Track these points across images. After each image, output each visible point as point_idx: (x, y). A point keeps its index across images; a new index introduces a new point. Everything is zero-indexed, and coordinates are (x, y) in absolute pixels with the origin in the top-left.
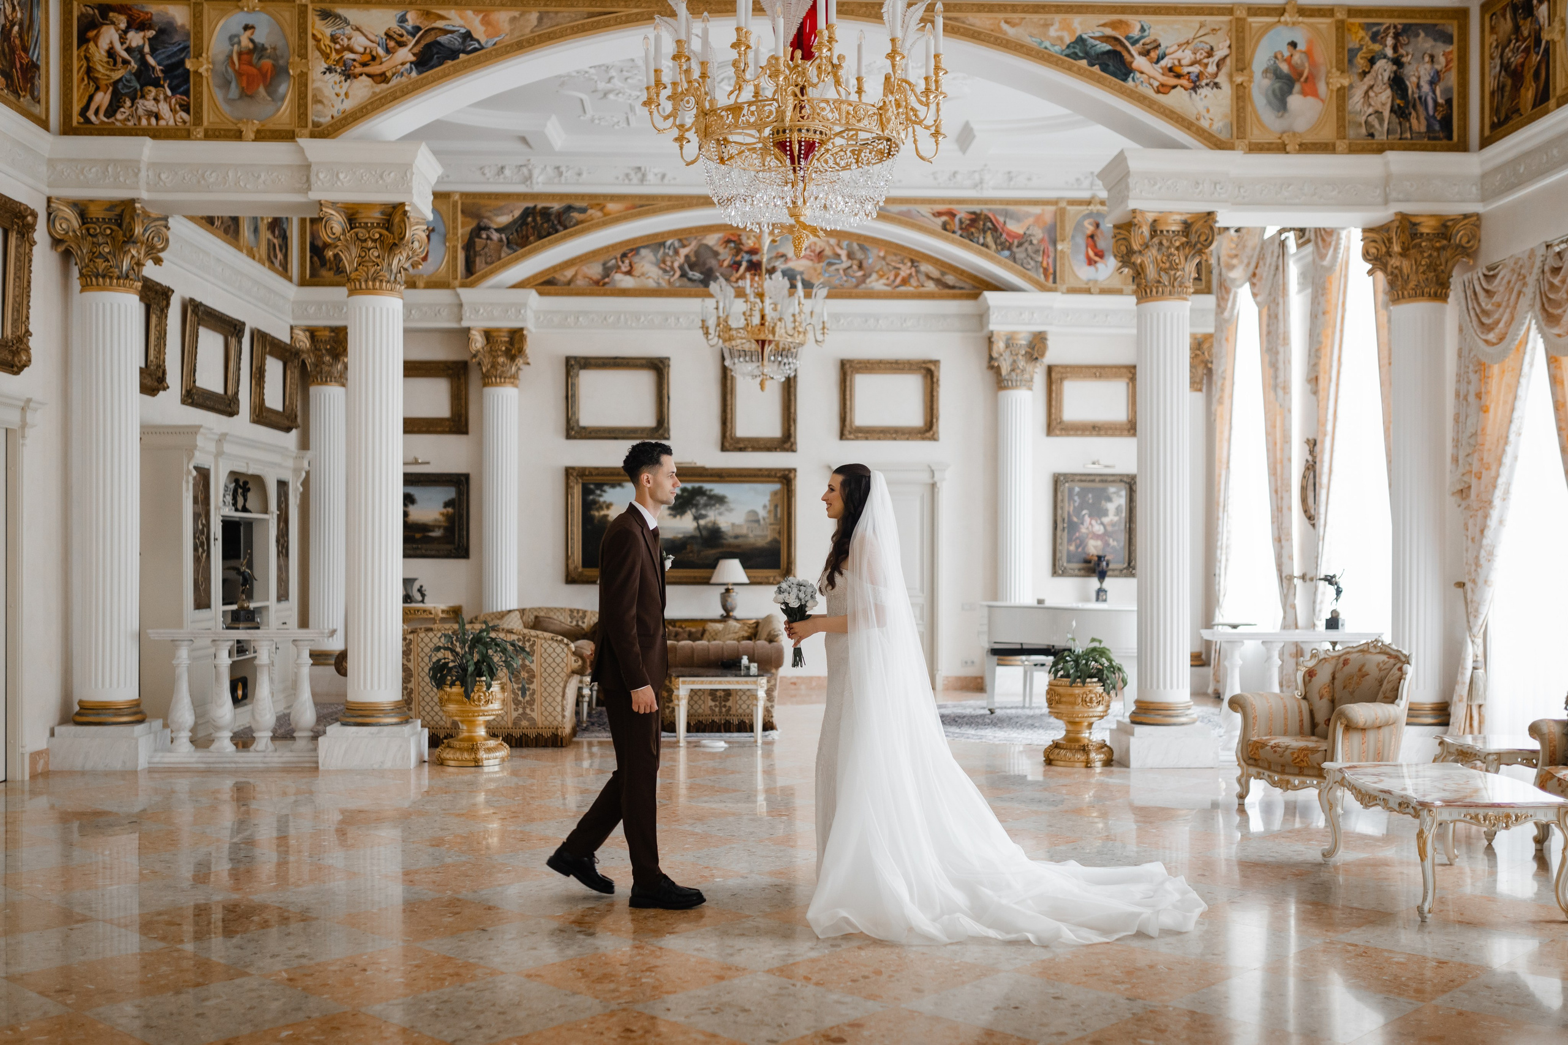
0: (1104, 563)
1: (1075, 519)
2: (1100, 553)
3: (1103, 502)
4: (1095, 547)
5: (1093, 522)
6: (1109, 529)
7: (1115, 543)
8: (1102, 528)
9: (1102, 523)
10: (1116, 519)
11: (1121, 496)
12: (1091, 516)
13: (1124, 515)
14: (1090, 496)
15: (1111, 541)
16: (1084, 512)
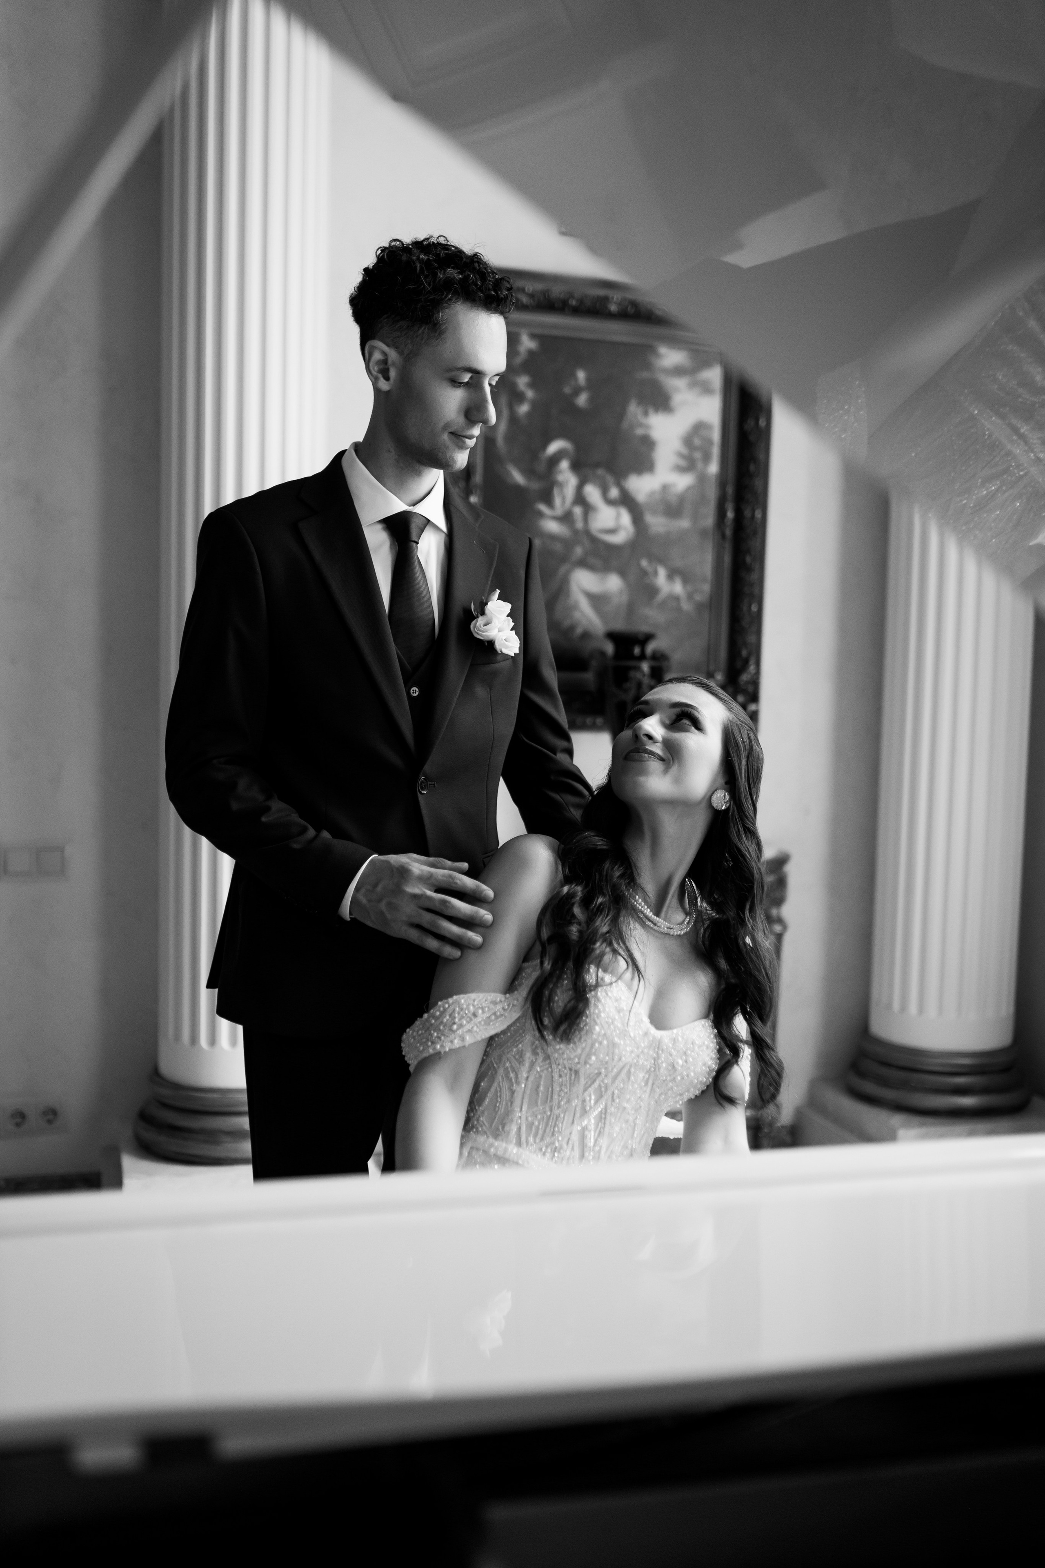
0: (645, 667)
1: (518, 477)
2: (619, 625)
3: (633, 408)
4: (597, 600)
5: (592, 492)
6: (657, 523)
7: (678, 588)
8: (626, 519)
9: (627, 501)
10: (682, 482)
11: (706, 389)
12: (576, 467)
13: (713, 468)
14: (581, 375)
15: (661, 578)
16: (554, 447)
